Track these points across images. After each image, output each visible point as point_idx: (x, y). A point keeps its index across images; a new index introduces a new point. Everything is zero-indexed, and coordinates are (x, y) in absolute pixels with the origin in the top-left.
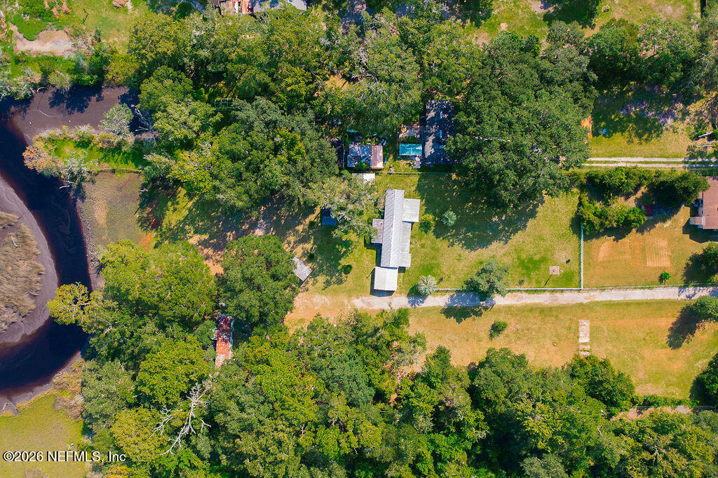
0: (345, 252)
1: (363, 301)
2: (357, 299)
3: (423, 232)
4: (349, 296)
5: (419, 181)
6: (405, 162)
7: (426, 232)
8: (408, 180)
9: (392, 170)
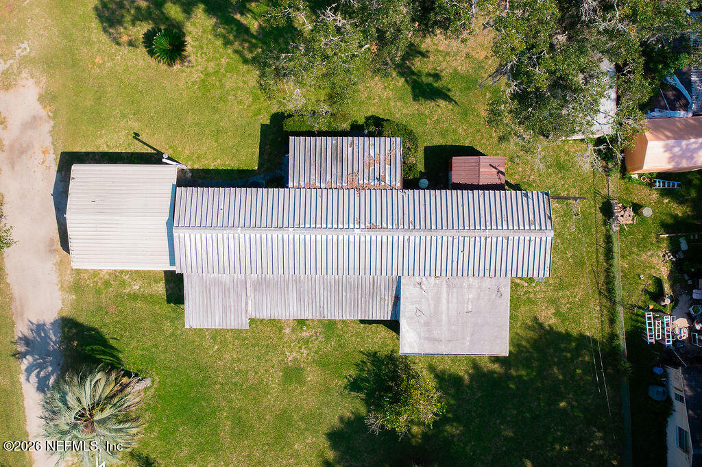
0: (243, 30)
1: (33, 123)
2: (42, 99)
3: (353, 372)
4: (47, 63)
5: (583, 340)
6: (664, 271)
7: (355, 386)
8: (584, 289)
9: (625, 218)
